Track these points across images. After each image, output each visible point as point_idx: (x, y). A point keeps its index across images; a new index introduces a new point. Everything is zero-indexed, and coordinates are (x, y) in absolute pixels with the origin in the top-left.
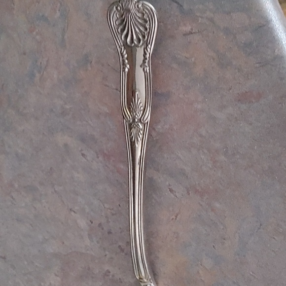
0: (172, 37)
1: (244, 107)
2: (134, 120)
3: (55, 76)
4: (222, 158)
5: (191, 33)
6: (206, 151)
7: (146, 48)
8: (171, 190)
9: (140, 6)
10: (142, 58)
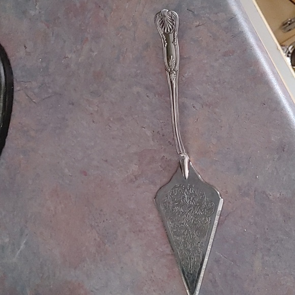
0: (190, 29)
1: (227, 58)
2: (171, 70)
3: (131, 57)
4: (218, 86)
5: (199, 25)
6: (210, 84)
7: (174, 34)
8: (194, 107)
9: (170, 13)
10: (173, 39)
